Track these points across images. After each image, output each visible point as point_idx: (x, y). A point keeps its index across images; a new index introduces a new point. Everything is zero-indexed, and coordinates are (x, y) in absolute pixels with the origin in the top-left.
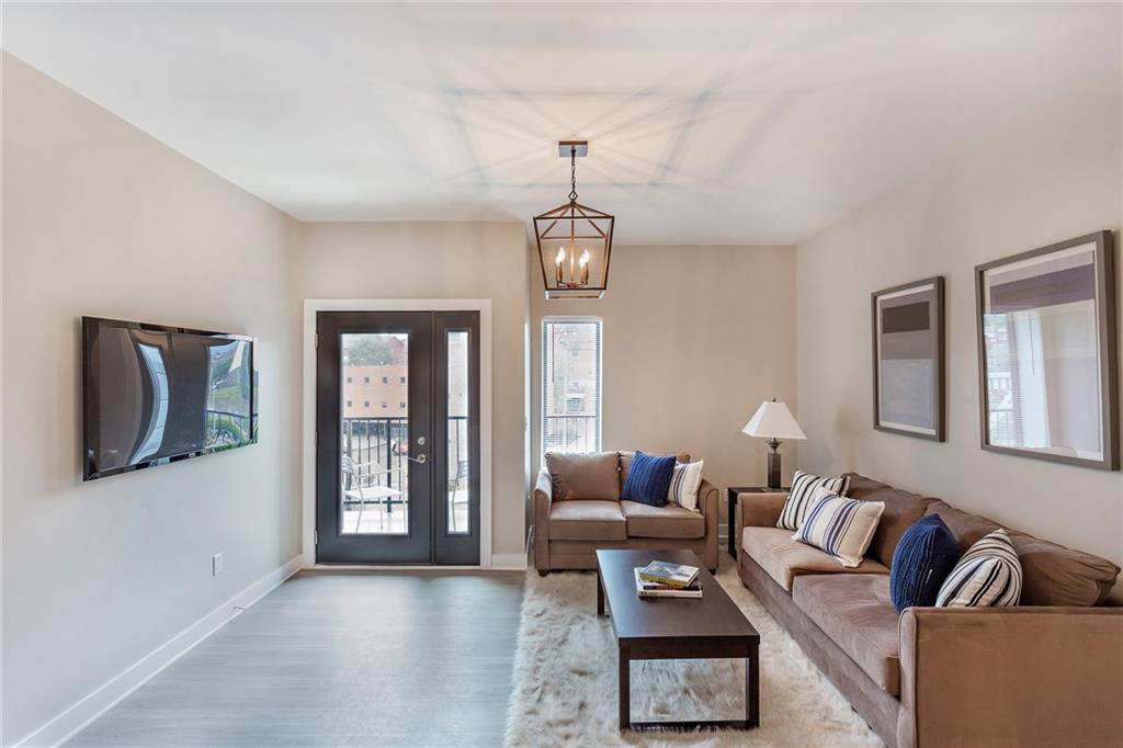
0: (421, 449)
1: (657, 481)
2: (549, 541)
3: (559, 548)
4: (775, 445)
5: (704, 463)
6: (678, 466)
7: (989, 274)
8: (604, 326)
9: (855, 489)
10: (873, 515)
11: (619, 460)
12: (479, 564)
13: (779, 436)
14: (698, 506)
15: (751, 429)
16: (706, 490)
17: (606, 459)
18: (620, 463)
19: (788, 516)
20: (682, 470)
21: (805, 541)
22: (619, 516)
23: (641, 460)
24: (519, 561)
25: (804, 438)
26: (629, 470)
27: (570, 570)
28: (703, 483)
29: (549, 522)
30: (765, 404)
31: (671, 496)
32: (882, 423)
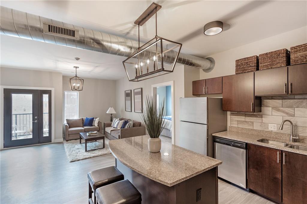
0: (36, 119)
1: (90, 122)
2: (69, 135)
3: (71, 135)
4: (111, 115)
5: (99, 119)
6: (94, 119)
7: (135, 90)
8: (79, 94)
9: (121, 120)
10: (122, 122)
11: (83, 119)
12: (51, 142)
13: (112, 113)
14: (98, 126)
15: (107, 112)
16: (99, 123)
17: (80, 119)
18: (83, 120)
19: (112, 125)
20: (95, 120)
21: (114, 127)
22: (83, 129)
23: (87, 119)
24: (61, 140)
25: (116, 113)
26: (85, 121)
27: (73, 140)
28: (99, 122)
29: (69, 131)
30: (110, 108)
31: (93, 125)
32: (126, 110)
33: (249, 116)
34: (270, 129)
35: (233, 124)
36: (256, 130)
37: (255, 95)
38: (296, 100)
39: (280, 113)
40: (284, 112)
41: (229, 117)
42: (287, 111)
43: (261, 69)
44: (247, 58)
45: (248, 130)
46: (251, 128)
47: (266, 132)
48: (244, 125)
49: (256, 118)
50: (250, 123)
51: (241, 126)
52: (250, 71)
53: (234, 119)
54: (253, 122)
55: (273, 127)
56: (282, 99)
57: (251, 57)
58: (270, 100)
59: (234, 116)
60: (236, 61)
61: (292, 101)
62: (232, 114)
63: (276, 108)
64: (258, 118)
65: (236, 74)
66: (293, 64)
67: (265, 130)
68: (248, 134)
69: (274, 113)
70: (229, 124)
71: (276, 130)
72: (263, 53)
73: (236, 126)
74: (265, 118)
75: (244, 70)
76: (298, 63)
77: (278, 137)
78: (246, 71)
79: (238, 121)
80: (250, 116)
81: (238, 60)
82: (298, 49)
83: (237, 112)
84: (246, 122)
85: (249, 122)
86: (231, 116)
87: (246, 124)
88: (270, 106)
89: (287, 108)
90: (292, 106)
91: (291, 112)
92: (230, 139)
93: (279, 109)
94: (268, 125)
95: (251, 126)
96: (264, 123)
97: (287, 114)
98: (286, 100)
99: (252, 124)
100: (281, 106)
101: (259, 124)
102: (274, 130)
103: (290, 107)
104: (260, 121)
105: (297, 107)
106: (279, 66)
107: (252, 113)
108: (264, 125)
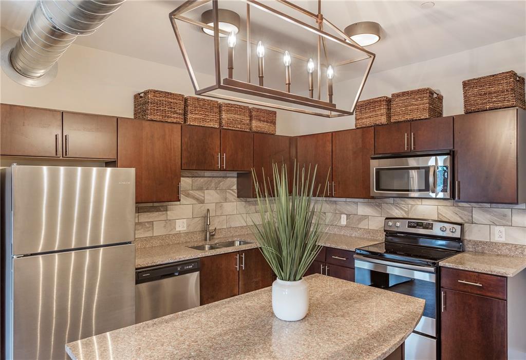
33: (145, 212)
34: (178, 229)
36: (157, 237)
37: (183, 168)
38: (206, 179)
39: (191, 199)
40: (194, 198)
42: (196, 195)
43: (191, 124)
44: (171, 94)
45: (145, 240)
46: (149, 234)
47: (174, 235)
49: (157, 213)
50: (148, 226)
52: (175, 120)
54: (153, 222)
55: (181, 226)
56: (192, 177)
57: (176, 95)
61: (202, 180)
63: (185, 193)
64: (160, 213)
66: (226, 127)
67: (171, 233)
68: (144, 248)
69: (183, 201)
71: (185, 229)
74: (171, 211)
77: (189, 240)
80: (148, 211)
82: (230, 108)
84: (140, 223)
85: (146, 224)
87: (141, 227)
89: (197, 192)
90: (202, 188)
91: (201, 197)
92: (172, 261)
93: (189, 194)
94: (175, 222)
95: (150, 230)
96: (170, 220)
97: (197, 199)
98: (196, 179)
99: (151, 226)
100: (191, 188)
101: (163, 224)
102: (182, 229)
103: (200, 189)
104: (163, 217)
105: (207, 189)
106: (212, 126)
107: (151, 204)
108: (170, 223)
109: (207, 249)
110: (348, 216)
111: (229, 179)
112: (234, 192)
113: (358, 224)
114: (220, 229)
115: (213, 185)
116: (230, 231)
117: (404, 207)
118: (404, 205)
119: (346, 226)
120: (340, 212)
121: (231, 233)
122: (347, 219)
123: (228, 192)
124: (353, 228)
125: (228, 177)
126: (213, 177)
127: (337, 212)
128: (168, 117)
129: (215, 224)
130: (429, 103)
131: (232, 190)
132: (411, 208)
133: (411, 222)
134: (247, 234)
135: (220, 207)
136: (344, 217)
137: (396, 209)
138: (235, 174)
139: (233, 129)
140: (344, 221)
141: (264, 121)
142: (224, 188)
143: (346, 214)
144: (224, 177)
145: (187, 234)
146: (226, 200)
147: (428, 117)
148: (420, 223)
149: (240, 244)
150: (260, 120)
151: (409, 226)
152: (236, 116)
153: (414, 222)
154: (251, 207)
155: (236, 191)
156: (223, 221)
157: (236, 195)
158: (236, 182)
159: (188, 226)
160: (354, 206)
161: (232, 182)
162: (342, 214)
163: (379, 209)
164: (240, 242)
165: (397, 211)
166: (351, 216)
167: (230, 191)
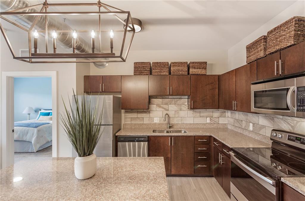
33: (140, 113)
34: (155, 122)
35: (127, 121)
36: (145, 124)
37: (149, 95)
38: (170, 99)
39: (161, 109)
40: (163, 108)
41: (123, 115)
43: (154, 74)
44: (144, 63)
45: (140, 125)
46: (142, 122)
47: (152, 124)
48: (136, 121)
49: (145, 114)
50: (141, 119)
51: (133, 122)
52: (146, 74)
53: (128, 116)
54: (143, 117)
55: (156, 120)
56: (162, 99)
57: (146, 63)
58: (155, 99)
59: (128, 114)
60: (135, 63)
61: (168, 100)
62: (126, 112)
63: (159, 106)
64: (147, 114)
65: (135, 75)
66: (172, 74)
67: (151, 123)
68: (140, 128)
69: (157, 109)
70: (123, 122)
71: (158, 122)
72: (155, 62)
73: (130, 123)
74: (151, 113)
75: (141, 73)
76: (175, 74)
77: (160, 127)
78: (143, 74)
79: (131, 118)
81: (136, 63)
82: (175, 64)
83: (130, 110)
84: (137, 118)
86: (125, 114)
88: (155, 104)
89: (165, 105)
90: (167, 103)
91: (167, 108)
92: (134, 135)
93: (160, 106)
94: (154, 119)
95: (142, 121)
96: (151, 117)
97: (165, 109)
98: (164, 99)
99: (143, 119)
100: (161, 104)
101: (148, 119)
102: (157, 122)
103: (166, 104)
104: (148, 116)
105: (170, 104)
106: (165, 74)
107: (143, 110)
108: (151, 119)
109: (165, 132)
110: (254, 124)
111: (183, 99)
112: (186, 106)
113: (259, 131)
114: (177, 124)
115: (173, 102)
116: (183, 125)
117: (290, 122)
118: (290, 121)
119: (252, 131)
120: (249, 121)
121: (183, 126)
122: (253, 127)
123: (182, 106)
124: (256, 133)
125: (182, 98)
126: (174, 98)
127: (248, 121)
128: (142, 73)
129: (174, 121)
130: (295, 30)
131: (185, 105)
132: (297, 123)
133: (291, 136)
134: (194, 128)
135: (178, 113)
136: (251, 125)
137: (285, 123)
138: (187, 97)
139: (177, 74)
140: (251, 128)
141: (197, 68)
142: (180, 104)
143: (253, 123)
144: (180, 98)
145: (159, 124)
146: (181, 110)
147: (293, 43)
148: (299, 138)
149: (184, 133)
150: (195, 68)
151: (289, 139)
152: (179, 68)
153: (293, 136)
154: (197, 114)
155: (187, 105)
156: (179, 120)
157: (187, 107)
158: (187, 101)
159: (160, 121)
160: (257, 118)
161: (185, 101)
162: (250, 122)
163: (272, 122)
164: (184, 131)
165: (285, 125)
166: (255, 124)
167: (183, 105)
